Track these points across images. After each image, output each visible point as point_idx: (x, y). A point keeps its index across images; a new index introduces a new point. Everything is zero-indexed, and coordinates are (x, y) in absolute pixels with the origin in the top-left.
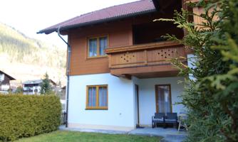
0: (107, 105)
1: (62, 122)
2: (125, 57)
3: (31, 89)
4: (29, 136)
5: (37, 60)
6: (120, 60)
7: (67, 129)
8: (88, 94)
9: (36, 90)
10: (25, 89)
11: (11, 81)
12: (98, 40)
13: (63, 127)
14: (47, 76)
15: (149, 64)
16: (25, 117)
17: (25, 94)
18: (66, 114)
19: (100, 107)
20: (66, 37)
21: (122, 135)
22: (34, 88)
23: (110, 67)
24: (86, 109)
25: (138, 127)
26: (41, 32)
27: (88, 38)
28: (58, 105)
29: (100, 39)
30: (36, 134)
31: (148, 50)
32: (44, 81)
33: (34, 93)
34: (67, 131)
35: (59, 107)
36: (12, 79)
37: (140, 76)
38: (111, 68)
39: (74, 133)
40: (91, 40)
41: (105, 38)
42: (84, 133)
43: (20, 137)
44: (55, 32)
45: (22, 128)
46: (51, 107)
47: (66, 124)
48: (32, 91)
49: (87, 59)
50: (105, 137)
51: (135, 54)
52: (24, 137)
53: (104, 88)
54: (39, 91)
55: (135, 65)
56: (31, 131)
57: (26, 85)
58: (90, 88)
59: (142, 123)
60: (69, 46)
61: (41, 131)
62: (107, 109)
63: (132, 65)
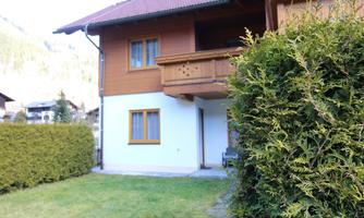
0: (158, 137)
1: (96, 162)
2: (185, 69)
3: (39, 114)
4: (52, 180)
5: (45, 69)
6: (177, 74)
7: (102, 171)
8: (132, 123)
9: (47, 117)
10: (30, 115)
11: (7, 104)
12: (145, 43)
13: (96, 170)
14: (63, 95)
15: (218, 79)
16: (46, 155)
17: (29, 122)
18: (100, 151)
19: (149, 140)
20: (96, 39)
21: (181, 178)
22: (43, 114)
23: (163, 83)
24: (130, 144)
25: (203, 167)
26: (60, 31)
27: (129, 41)
28: (90, 138)
29: (148, 42)
30: (62, 179)
31: (217, 59)
32: (59, 102)
33: (43, 121)
34: (103, 175)
35: (91, 141)
36: (9, 100)
37: (207, 97)
38: (164, 86)
39: (114, 176)
40: (134, 43)
41: (155, 40)
42: (127, 176)
43: (41, 182)
44: (80, 31)
45: (42, 170)
46: (81, 140)
47: (100, 164)
48: (40, 118)
49: (129, 72)
50: (157, 181)
51: (198, 65)
52: (46, 182)
53: (154, 113)
54: (51, 118)
55: (199, 81)
56: (55, 174)
57: (31, 110)
58: (135, 114)
59: (208, 162)
60: (101, 52)
61: (67, 174)
62: (159, 144)
63: (194, 81)
